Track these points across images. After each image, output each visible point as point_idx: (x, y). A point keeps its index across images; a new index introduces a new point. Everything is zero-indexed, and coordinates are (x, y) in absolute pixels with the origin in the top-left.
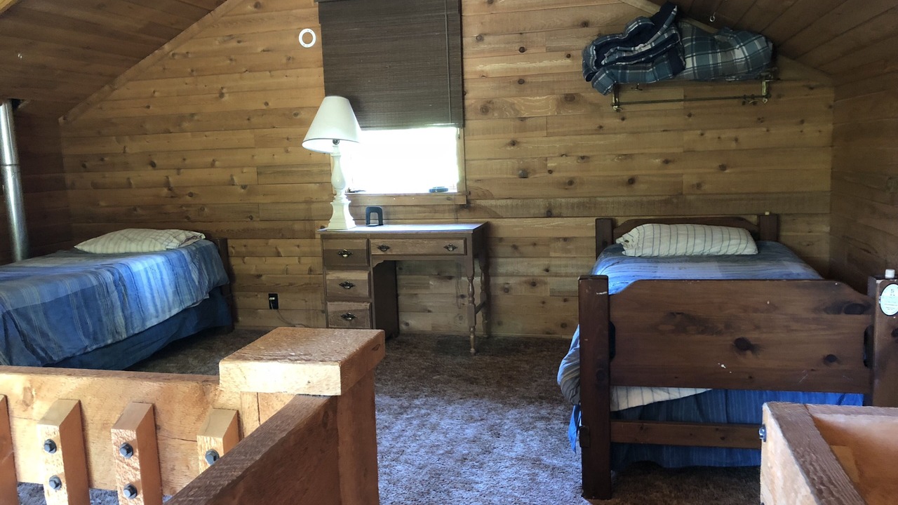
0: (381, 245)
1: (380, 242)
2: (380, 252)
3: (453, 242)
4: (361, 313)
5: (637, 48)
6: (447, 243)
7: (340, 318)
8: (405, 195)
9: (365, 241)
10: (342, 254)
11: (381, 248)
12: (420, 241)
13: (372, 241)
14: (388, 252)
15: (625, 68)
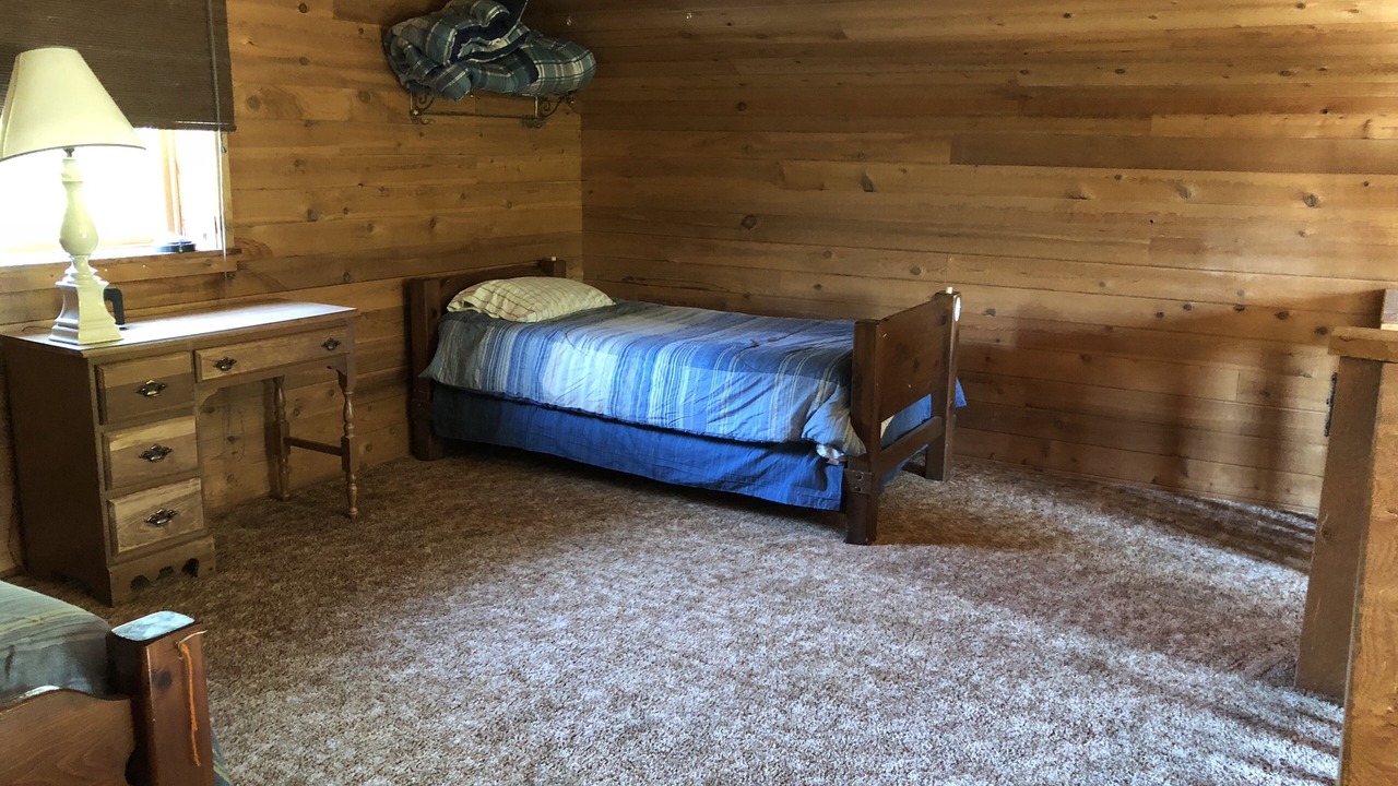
0: (221, 358)
1: (218, 354)
2: (218, 374)
3: (334, 335)
4: (186, 504)
5: (494, 42)
6: (325, 337)
7: (143, 527)
8: (131, 261)
9: (189, 355)
10: (145, 393)
11: (219, 365)
12: (285, 340)
13: (203, 354)
14: (233, 371)
15: (481, 66)
